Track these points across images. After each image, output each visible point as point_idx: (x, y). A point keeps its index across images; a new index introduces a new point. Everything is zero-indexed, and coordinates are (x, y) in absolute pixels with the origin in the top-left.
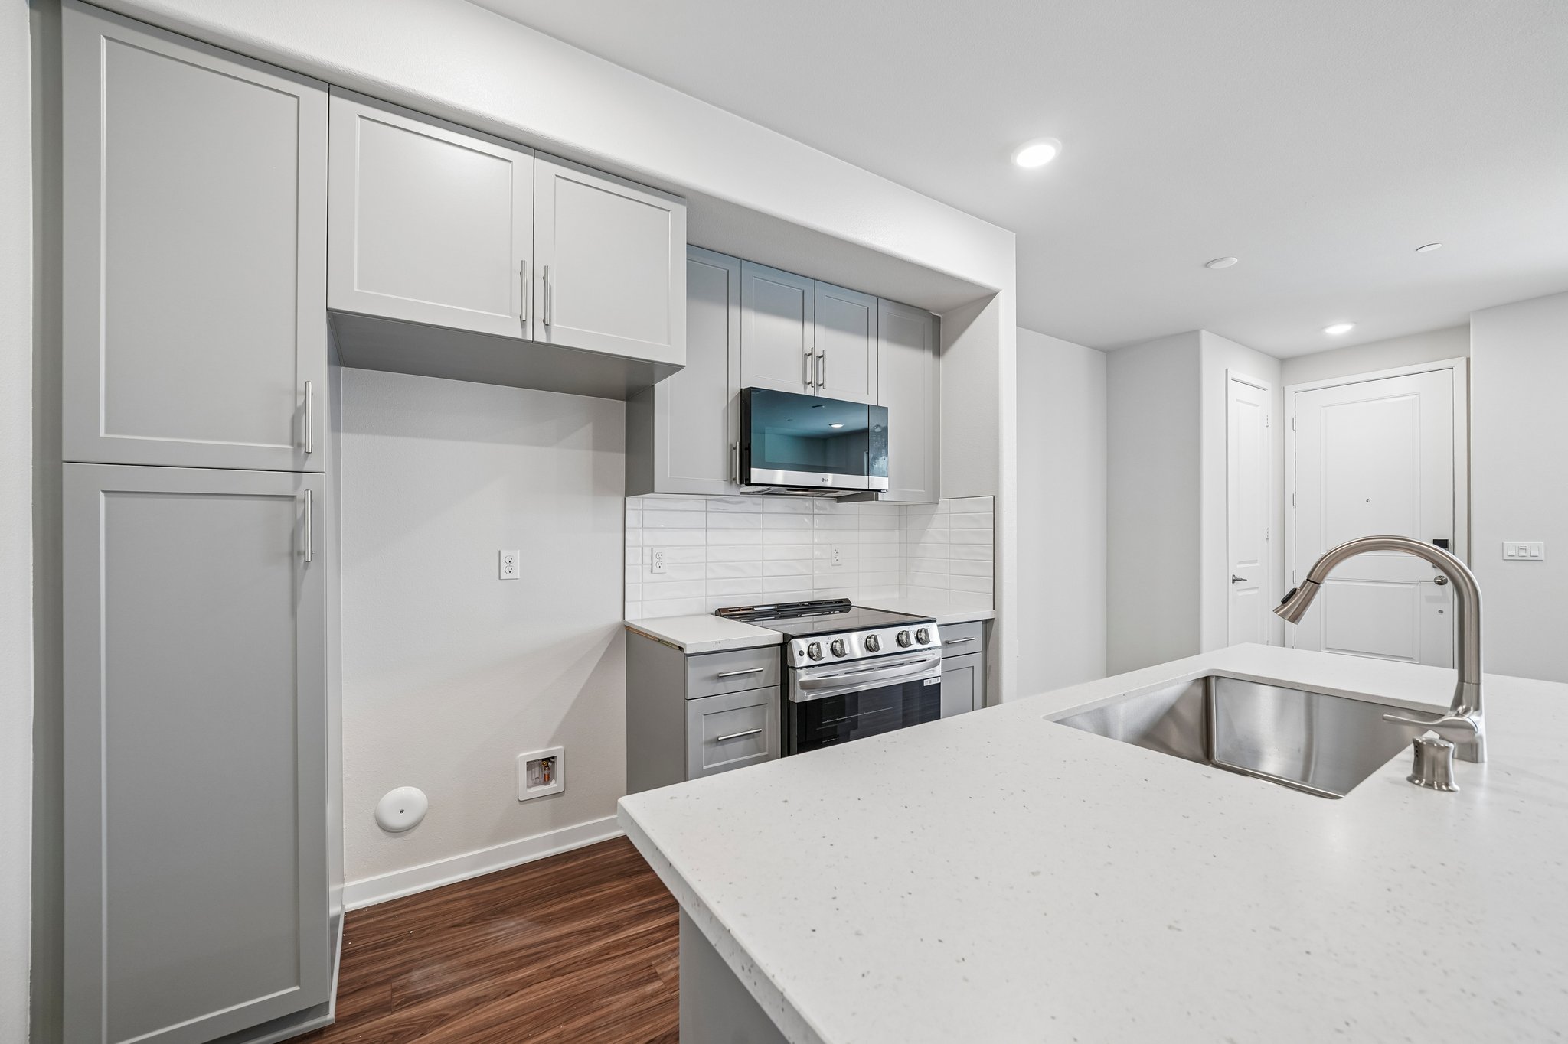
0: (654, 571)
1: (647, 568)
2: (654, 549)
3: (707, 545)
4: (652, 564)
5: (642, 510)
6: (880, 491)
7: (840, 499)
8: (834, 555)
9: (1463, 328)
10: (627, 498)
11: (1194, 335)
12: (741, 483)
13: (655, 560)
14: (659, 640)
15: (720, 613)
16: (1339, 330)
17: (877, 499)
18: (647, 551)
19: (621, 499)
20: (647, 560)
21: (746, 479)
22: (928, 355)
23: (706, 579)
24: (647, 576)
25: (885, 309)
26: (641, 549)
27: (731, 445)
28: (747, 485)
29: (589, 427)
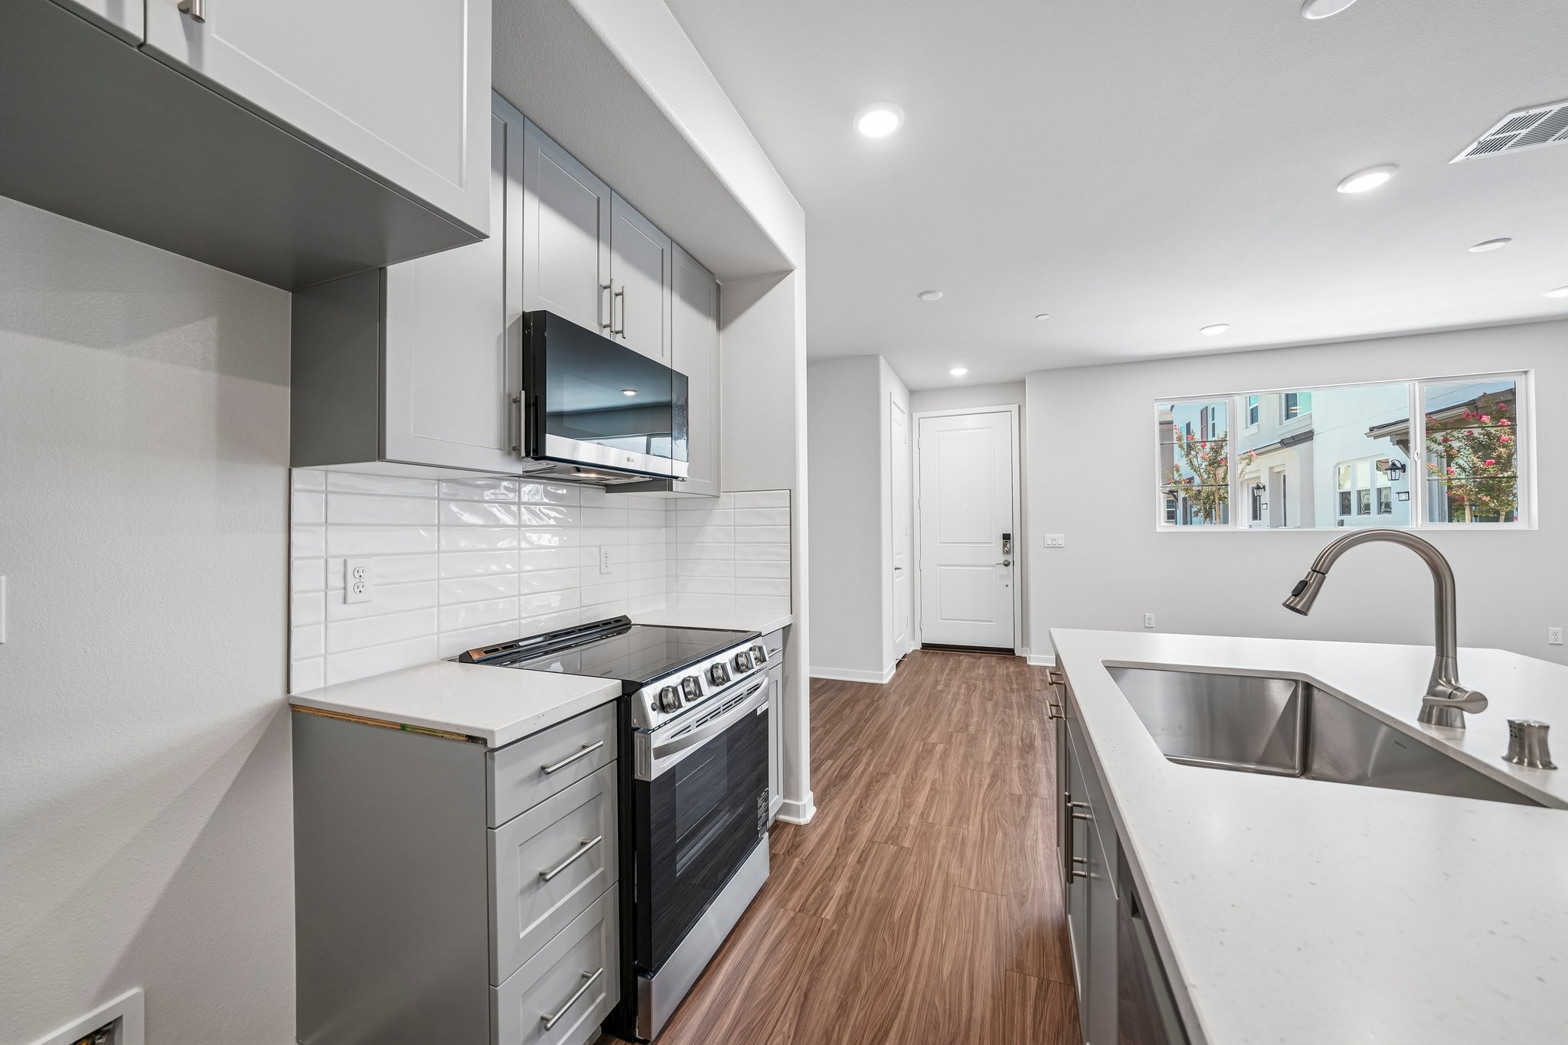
0: (350, 599)
1: (336, 595)
2: (349, 562)
3: (439, 552)
4: (345, 588)
5: (327, 493)
6: (676, 478)
7: (610, 488)
8: (604, 560)
9: (1022, 383)
10: (295, 471)
11: (874, 358)
12: (528, 454)
13: (351, 581)
14: (404, 727)
15: (465, 658)
16: (959, 372)
17: (671, 489)
18: (336, 566)
19: (281, 472)
20: (336, 581)
21: (536, 450)
22: (711, 325)
23: (439, 606)
24: (337, 609)
25: (679, 258)
26: (323, 561)
27: (510, 396)
28: (536, 459)
29: (211, 324)
